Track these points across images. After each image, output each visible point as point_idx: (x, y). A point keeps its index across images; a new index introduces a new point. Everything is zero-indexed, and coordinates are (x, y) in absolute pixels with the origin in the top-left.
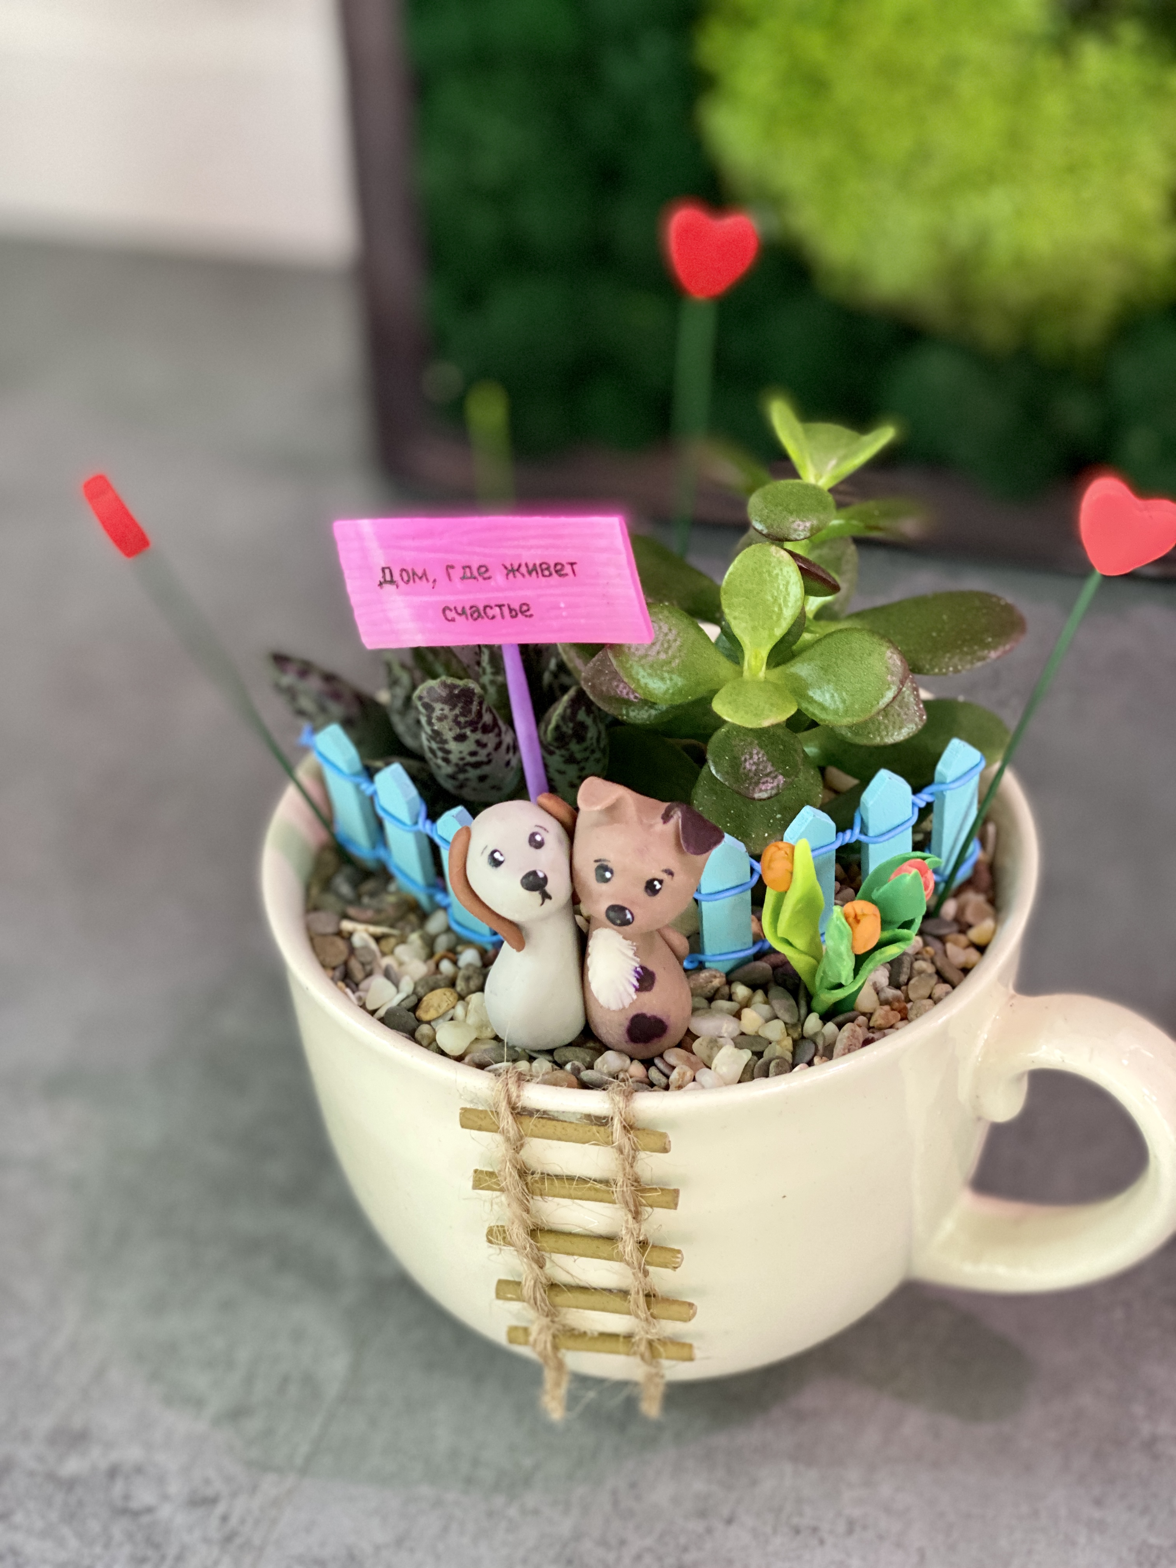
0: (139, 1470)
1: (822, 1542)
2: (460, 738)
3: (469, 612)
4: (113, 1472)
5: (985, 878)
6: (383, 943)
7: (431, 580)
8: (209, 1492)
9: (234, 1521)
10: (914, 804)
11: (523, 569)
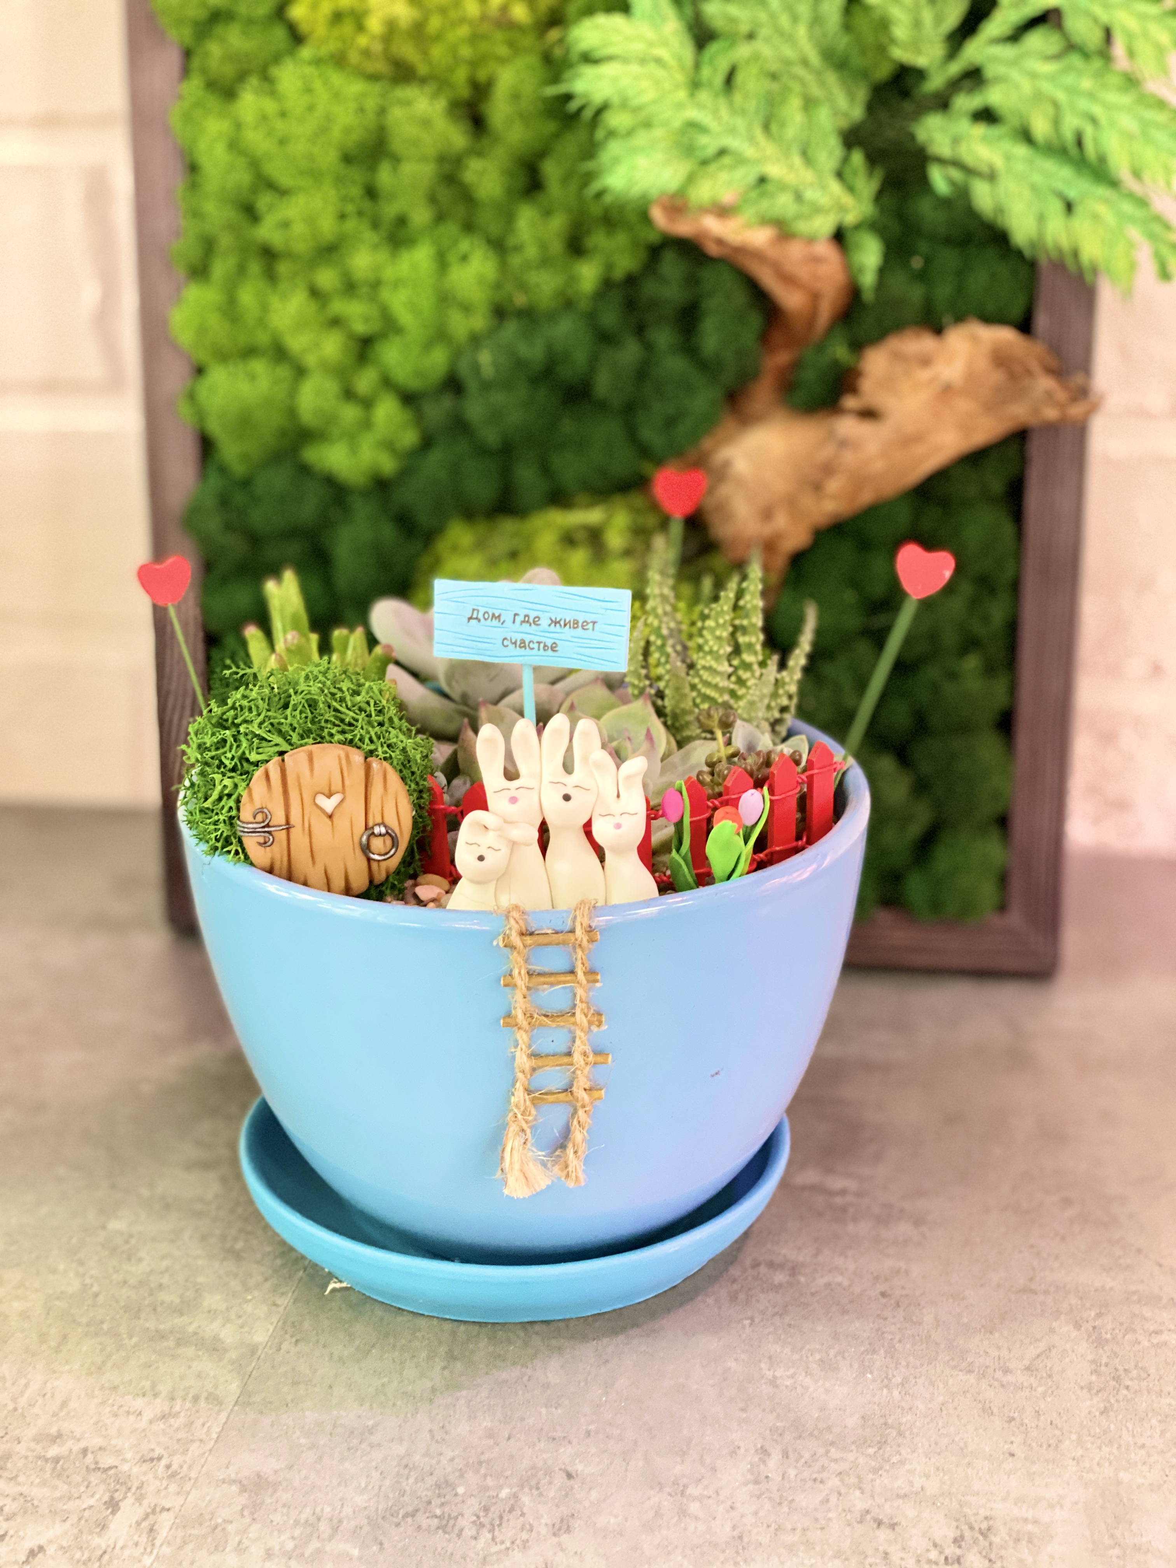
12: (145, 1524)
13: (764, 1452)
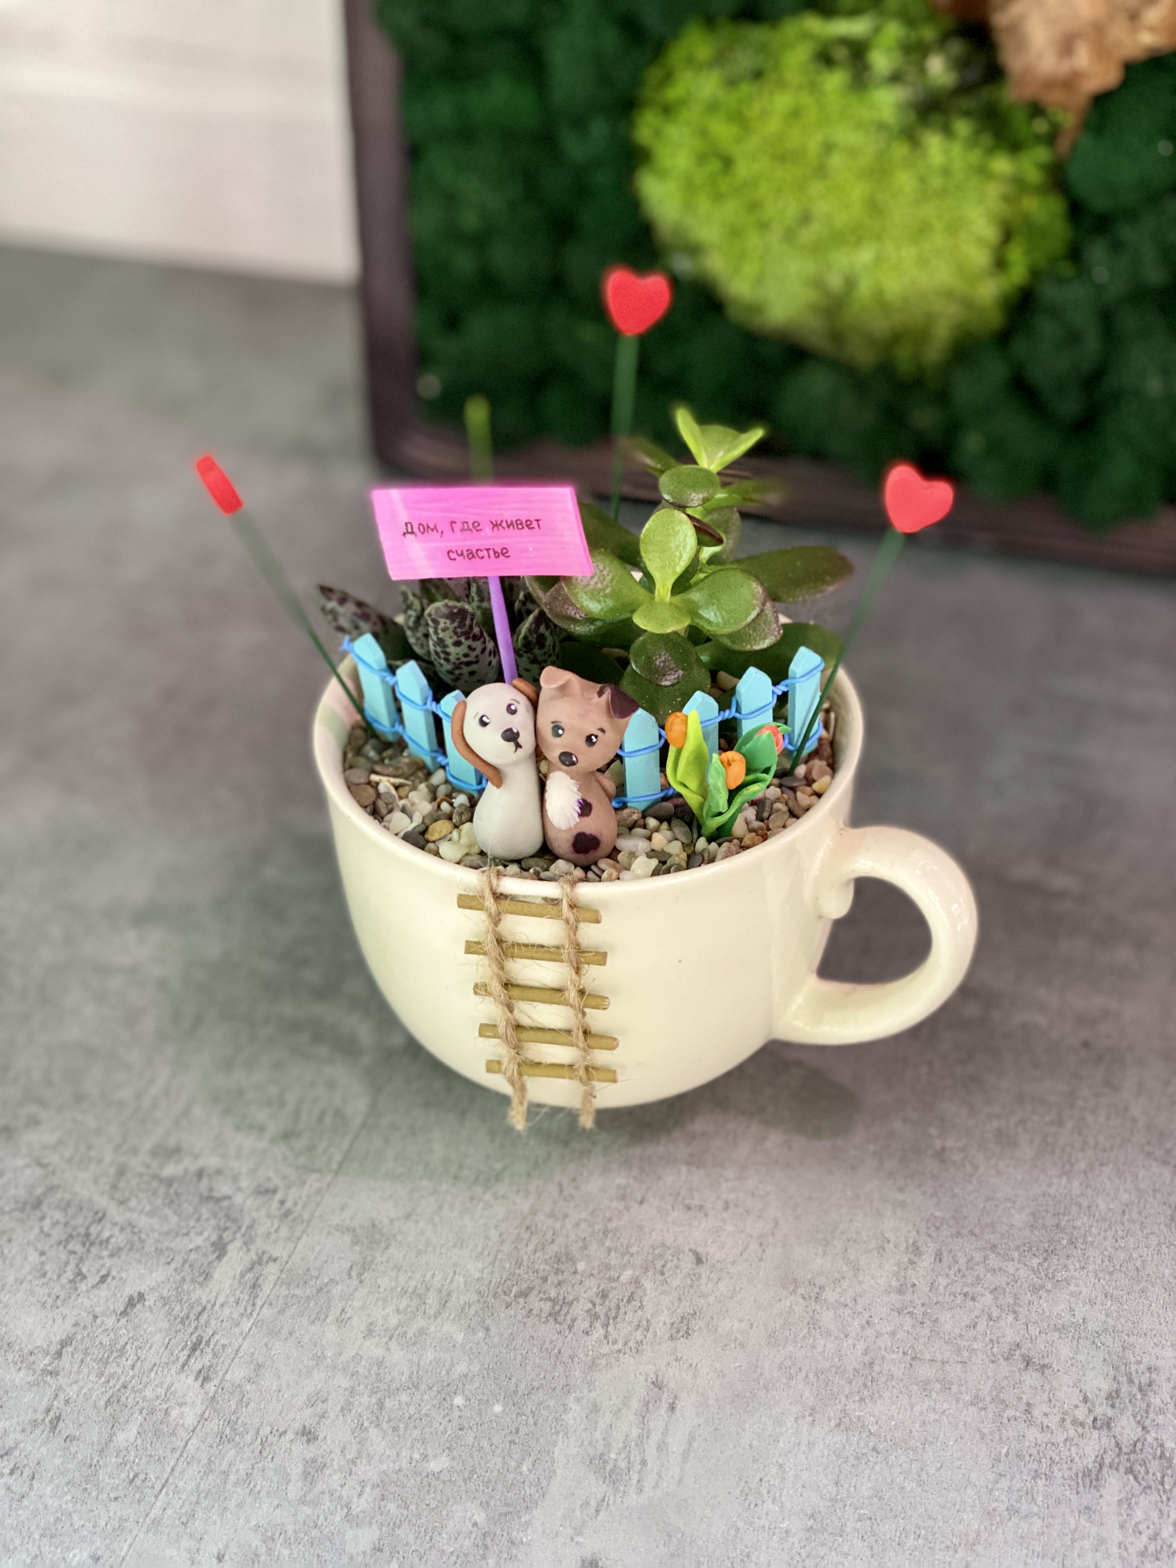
0: (218, 1172)
1: (706, 1215)
2: (457, 644)
3: (465, 553)
4: (200, 1174)
5: (827, 750)
6: (401, 790)
7: (440, 531)
8: (271, 1186)
9: (289, 1204)
10: (773, 692)
11: (504, 524)
12: (250, 1276)
13: (916, 1250)
